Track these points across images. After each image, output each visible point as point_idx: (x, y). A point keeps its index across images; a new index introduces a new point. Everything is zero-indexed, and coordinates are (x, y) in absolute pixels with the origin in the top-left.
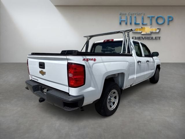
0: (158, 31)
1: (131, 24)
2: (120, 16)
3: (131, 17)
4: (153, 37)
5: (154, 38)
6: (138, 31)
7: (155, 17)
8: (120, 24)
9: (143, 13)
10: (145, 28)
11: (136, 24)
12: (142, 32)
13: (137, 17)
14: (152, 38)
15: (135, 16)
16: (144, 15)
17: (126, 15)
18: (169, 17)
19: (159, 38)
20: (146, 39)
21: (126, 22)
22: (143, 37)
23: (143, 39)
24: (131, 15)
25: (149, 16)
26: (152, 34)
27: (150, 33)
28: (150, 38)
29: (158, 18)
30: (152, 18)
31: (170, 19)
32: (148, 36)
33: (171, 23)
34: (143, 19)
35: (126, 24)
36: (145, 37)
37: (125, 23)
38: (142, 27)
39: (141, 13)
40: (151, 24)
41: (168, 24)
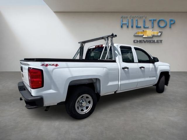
0: (159, 34)
1: (132, 27)
2: (122, 19)
3: (132, 20)
4: (154, 40)
5: (156, 41)
6: (140, 35)
7: (157, 20)
8: (122, 27)
9: (144, 16)
10: (146, 31)
11: (137, 27)
12: (143, 35)
13: (138, 21)
14: (154, 42)
15: (136, 19)
16: (146, 18)
17: (127, 18)
18: (171, 20)
19: (161, 41)
20: (147, 42)
21: (127, 25)
22: (145, 41)
23: (145, 42)
24: (133, 18)
25: (151, 19)
26: (154, 37)
27: (151, 36)
28: (152, 41)
29: (160, 21)
30: (153, 21)
31: (172, 22)
32: (150, 39)
33: (173, 26)
34: (145, 22)
35: (128, 27)
36: (146, 40)
37: (126, 27)
38: (143, 31)
39: (143, 17)
40: (153, 27)
41: (170, 27)
